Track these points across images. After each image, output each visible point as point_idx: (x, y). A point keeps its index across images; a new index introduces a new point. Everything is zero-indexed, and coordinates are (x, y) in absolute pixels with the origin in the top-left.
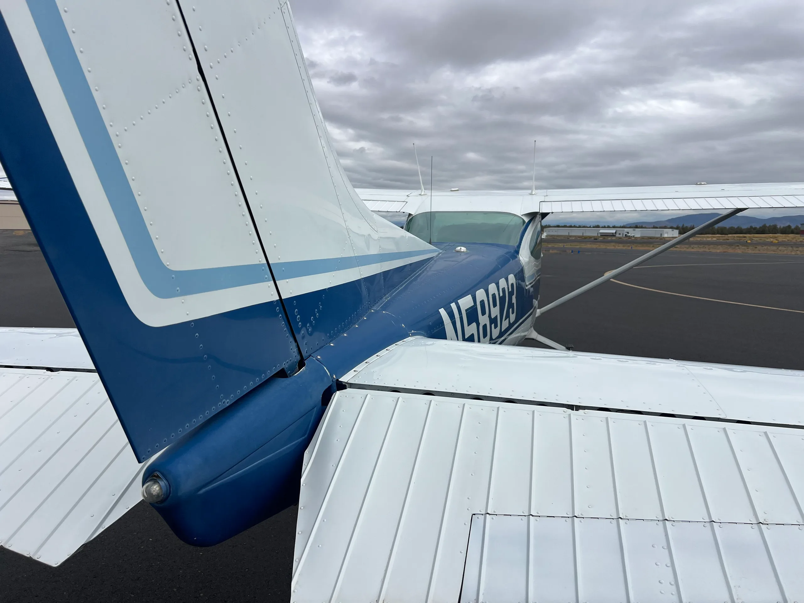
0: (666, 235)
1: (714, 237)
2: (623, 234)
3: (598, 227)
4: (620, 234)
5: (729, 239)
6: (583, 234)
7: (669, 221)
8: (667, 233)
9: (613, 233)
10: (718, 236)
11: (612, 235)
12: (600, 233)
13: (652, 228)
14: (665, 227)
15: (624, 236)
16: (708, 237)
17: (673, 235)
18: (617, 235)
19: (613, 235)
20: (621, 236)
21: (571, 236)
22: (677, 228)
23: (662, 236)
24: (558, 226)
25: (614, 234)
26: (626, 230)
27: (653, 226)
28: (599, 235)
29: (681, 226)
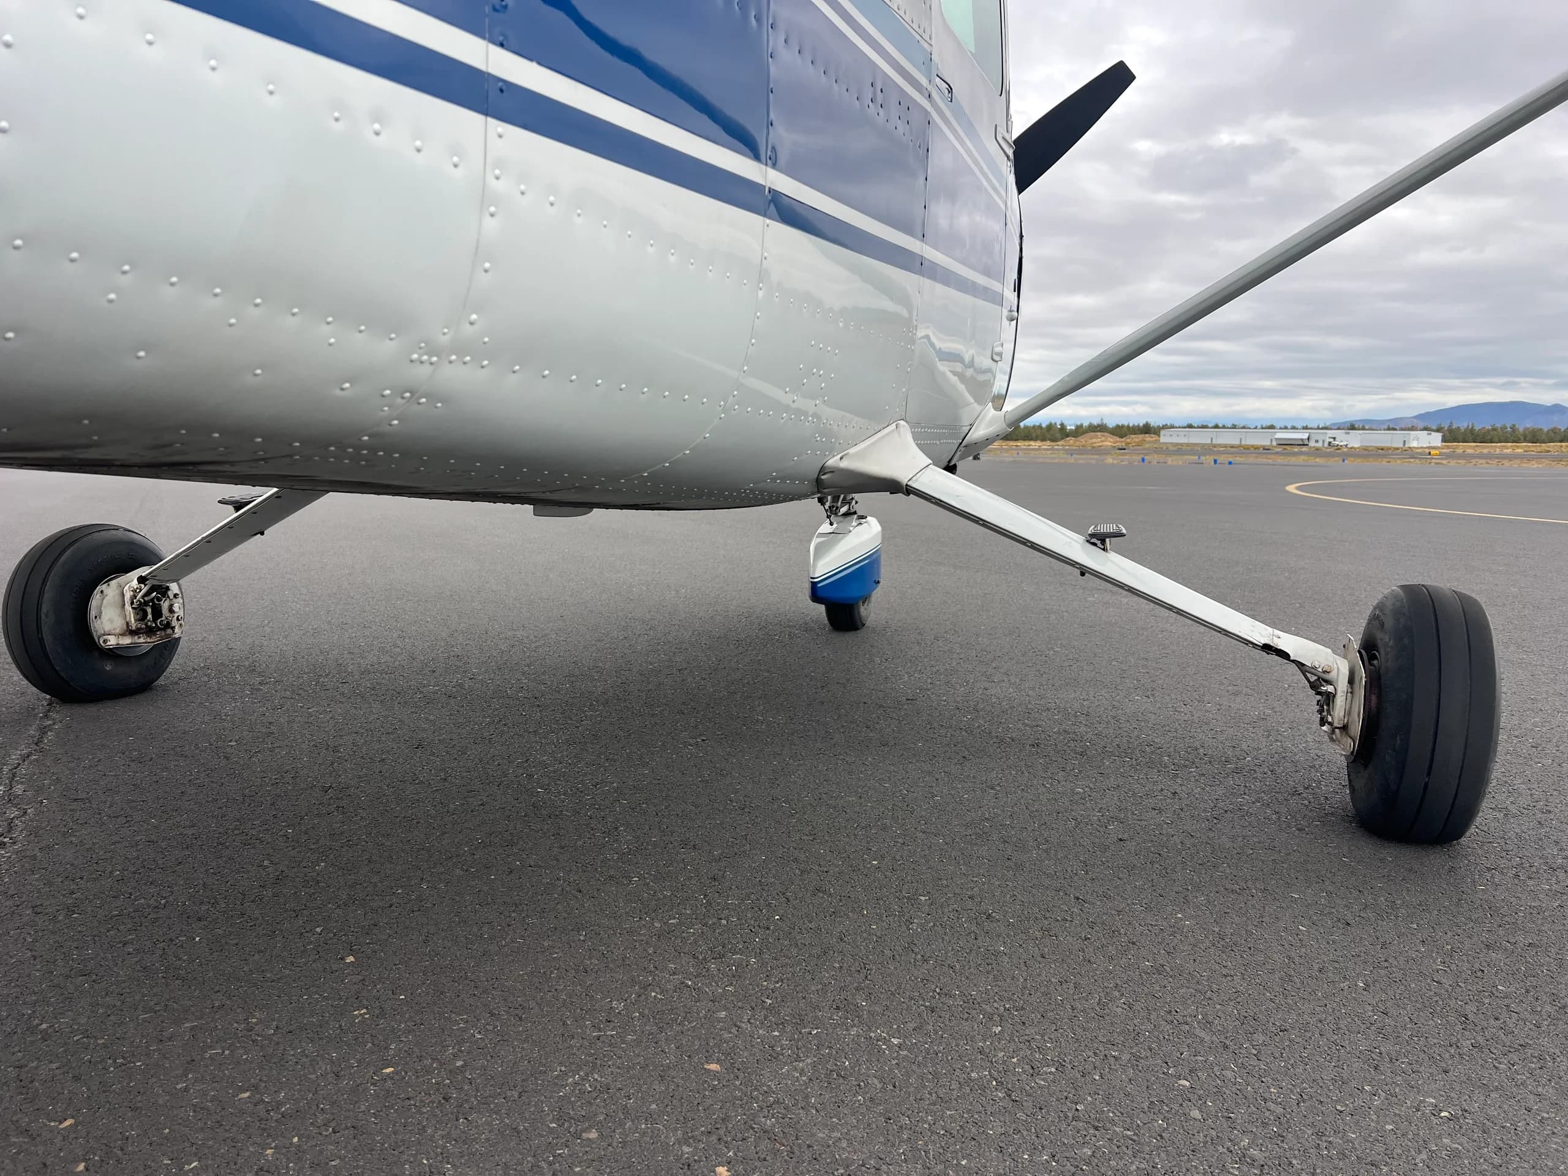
0: (1414, 444)
1: (1518, 447)
2: (1324, 441)
3: (1272, 427)
4: (1317, 441)
5: (1549, 451)
6: (1241, 441)
7: (1420, 417)
8: (1418, 439)
9: (1302, 440)
10: (1526, 446)
11: (1301, 443)
12: (1276, 439)
13: (1384, 430)
14: (1413, 429)
15: (1326, 445)
16: (1507, 448)
17: (1429, 443)
18: (1312, 444)
19: (1303, 444)
20: (1320, 445)
21: (1215, 446)
22: (1438, 430)
23: (1407, 446)
24: (1190, 426)
25: (1306, 442)
26: (1331, 433)
27: (1386, 427)
28: (1274, 443)
29: (1446, 426)
